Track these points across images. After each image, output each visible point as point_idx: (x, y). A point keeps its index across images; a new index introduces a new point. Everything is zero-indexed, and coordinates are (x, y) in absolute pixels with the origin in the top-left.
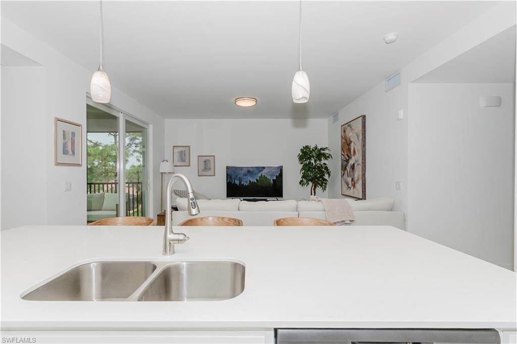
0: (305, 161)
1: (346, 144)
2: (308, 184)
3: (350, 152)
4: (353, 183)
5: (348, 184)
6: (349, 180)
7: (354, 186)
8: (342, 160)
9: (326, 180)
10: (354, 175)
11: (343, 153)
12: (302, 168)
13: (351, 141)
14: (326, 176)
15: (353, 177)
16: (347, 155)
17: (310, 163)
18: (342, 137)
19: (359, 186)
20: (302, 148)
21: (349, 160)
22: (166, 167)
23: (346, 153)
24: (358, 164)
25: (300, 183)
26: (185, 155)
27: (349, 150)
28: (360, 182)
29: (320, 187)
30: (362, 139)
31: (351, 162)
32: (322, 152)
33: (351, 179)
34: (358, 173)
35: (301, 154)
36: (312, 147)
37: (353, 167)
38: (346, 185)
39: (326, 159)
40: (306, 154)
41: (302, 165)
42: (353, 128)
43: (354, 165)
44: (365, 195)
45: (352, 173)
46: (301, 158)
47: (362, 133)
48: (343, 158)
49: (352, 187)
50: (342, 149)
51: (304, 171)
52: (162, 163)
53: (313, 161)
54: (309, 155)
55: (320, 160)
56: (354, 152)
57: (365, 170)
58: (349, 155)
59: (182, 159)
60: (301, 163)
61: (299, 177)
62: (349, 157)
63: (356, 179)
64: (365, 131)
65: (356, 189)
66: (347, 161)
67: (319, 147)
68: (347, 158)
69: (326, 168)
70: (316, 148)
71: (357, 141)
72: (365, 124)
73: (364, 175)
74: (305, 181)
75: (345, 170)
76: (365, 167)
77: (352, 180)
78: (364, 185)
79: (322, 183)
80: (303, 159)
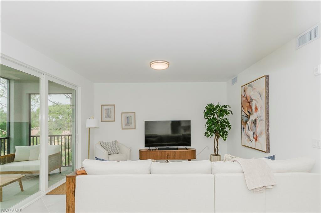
0: (210, 116)
1: (247, 103)
2: (212, 135)
3: (251, 109)
4: (255, 136)
5: (249, 137)
6: (251, 133)
7: (256, 139)
8: (242, 116)
9: (227, 132)
10: (256, 130)
11: (243, 110)
12: (207, 123)
13: (252, 99)
14: (227, 129)
15: (254, 131)
16: (248, 111)
17: (213, 118)
18: (242, 96)
19: (262, 140)
20: (207, 106)
21: (250, 116)
22: (91, 123)
23: (246, 110)
24: (261, 120)
25: (205, 135)
26: (111, 112)
27: (250, 107)
28: (264, 136)
29: (221, 137)
30: (266, 97)
31: (253, 118)
32: (224, 108)
33: (252, 133)
34: (261, 127)
35: (206, 110)
36: (215, 105)
37: (255, 122)
38: (247, 138)
39: (227, 114)
40: (210, 111)
41: (208, 119)
42: (254, 87)
43: (256, 120)
44: (269, 149)
45: (253, 127)
46: (206, 114)
47: (266, 92)
48: (242, 114)
49: (254, 140)
50: (242, 106)
51: (208, 125)
52: (88, 120)
53: (216, 116)
54: (213, 111)
55: (222, 116)
56: (256, 109)
57: (269, 125)
58: (250, 111)
59: (109, 116)
60: (206, 118)
61: (205, 130)
62: (250, 113)
63: (258, 133)
64: (268, 90)
65: (259, 142)
66: (248, 117)
67: (221, 105)
68: (248, 114)
69: (228, 123)
70: (218, 105)
71: (260, 98)
72: (268, 83)
73: (267, 130)
74: (209, 132)
75: (246, 124)
76: (269, 122)
77: (254, 133)
78: (268, 139)
79: (223, 134)
80: (208, 114)
